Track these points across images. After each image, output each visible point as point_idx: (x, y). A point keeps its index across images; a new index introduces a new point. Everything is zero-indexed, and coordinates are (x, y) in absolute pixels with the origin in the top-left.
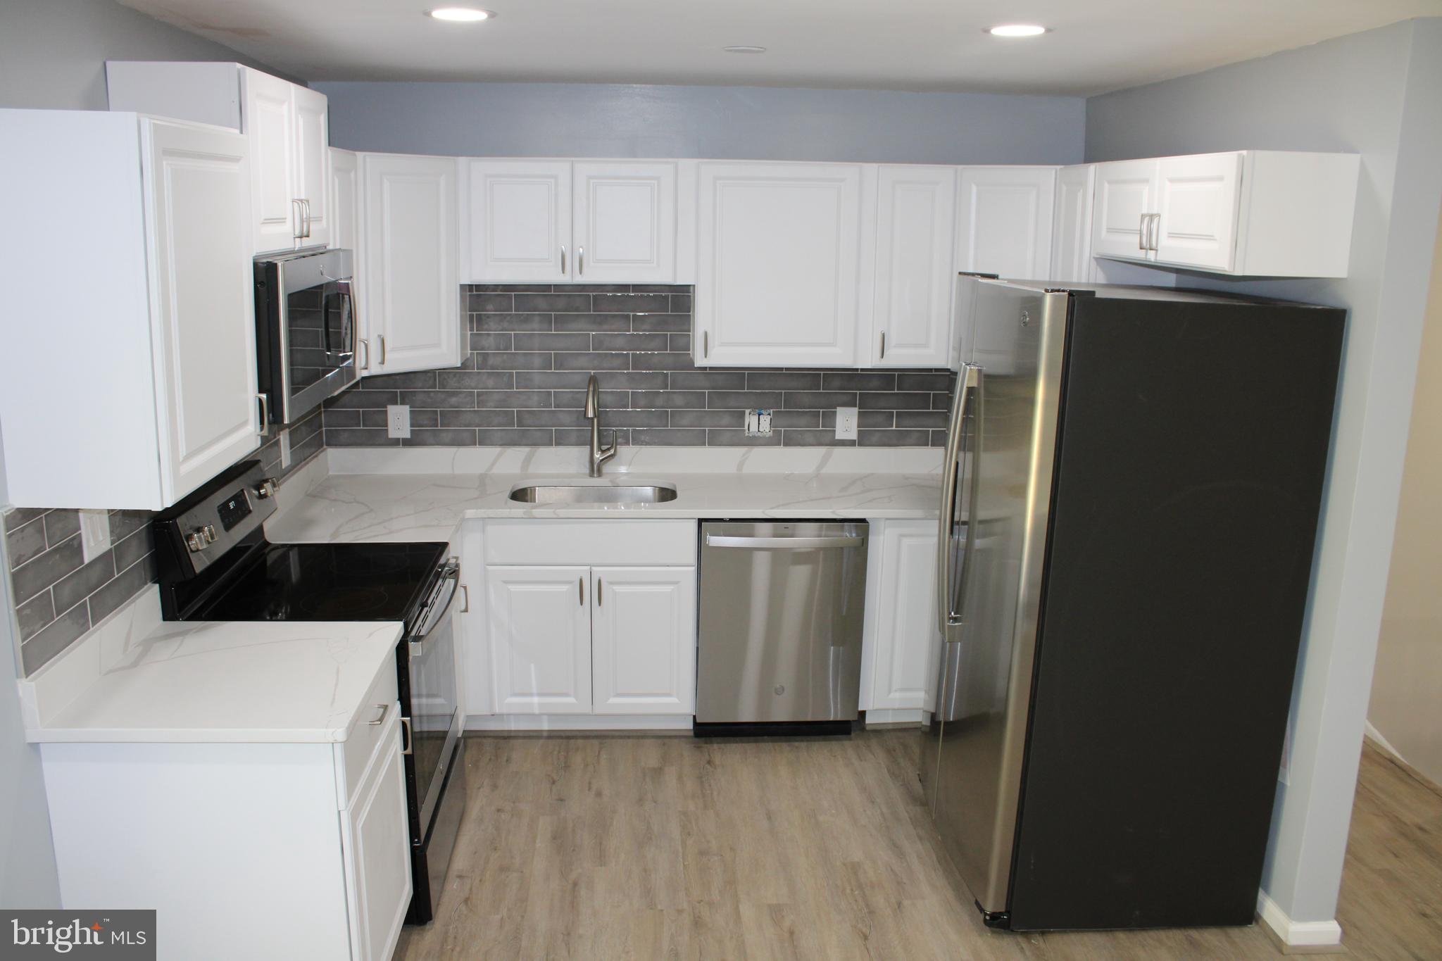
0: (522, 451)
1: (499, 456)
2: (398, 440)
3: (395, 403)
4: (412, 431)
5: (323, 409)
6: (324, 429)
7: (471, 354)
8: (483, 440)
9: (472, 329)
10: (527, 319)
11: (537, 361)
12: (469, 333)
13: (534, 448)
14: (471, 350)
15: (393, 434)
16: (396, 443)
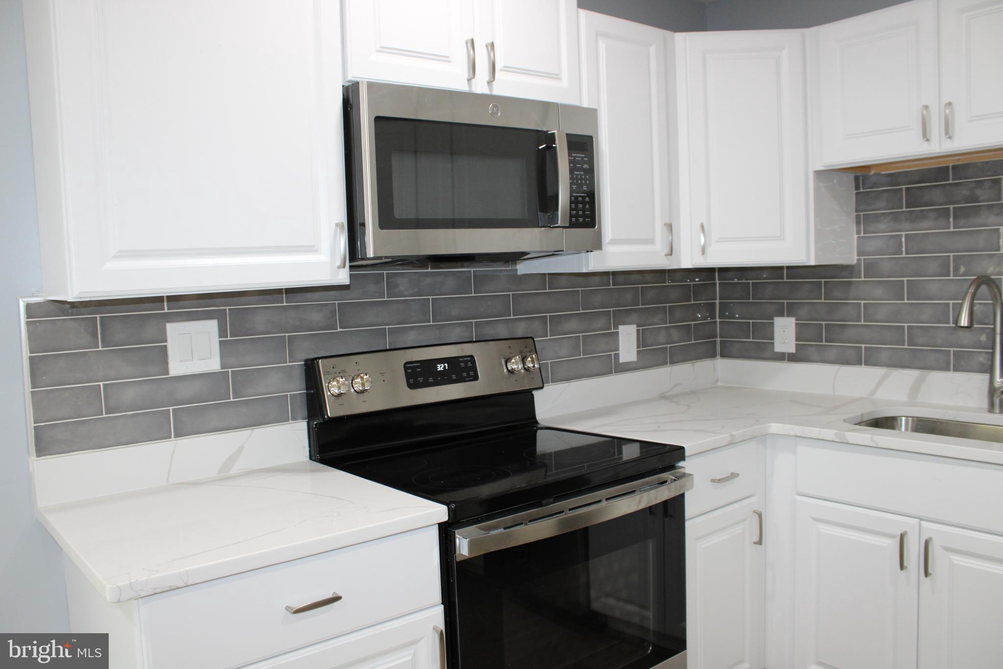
0: (910, 375)
1: (884, 378)
2: (784, 354)
3: (781, 315)
4: (797, 345)
5: (718, 320)
6: (718, 339)
7: (858, 260)
8: (870, 360)
9: (858, 232)
10: (922, 216)
11: (933, 267)
12: (856, 236)
13: (925, 372)
14: (858, 256)
15: (779, 348)
16: (781, 357)
